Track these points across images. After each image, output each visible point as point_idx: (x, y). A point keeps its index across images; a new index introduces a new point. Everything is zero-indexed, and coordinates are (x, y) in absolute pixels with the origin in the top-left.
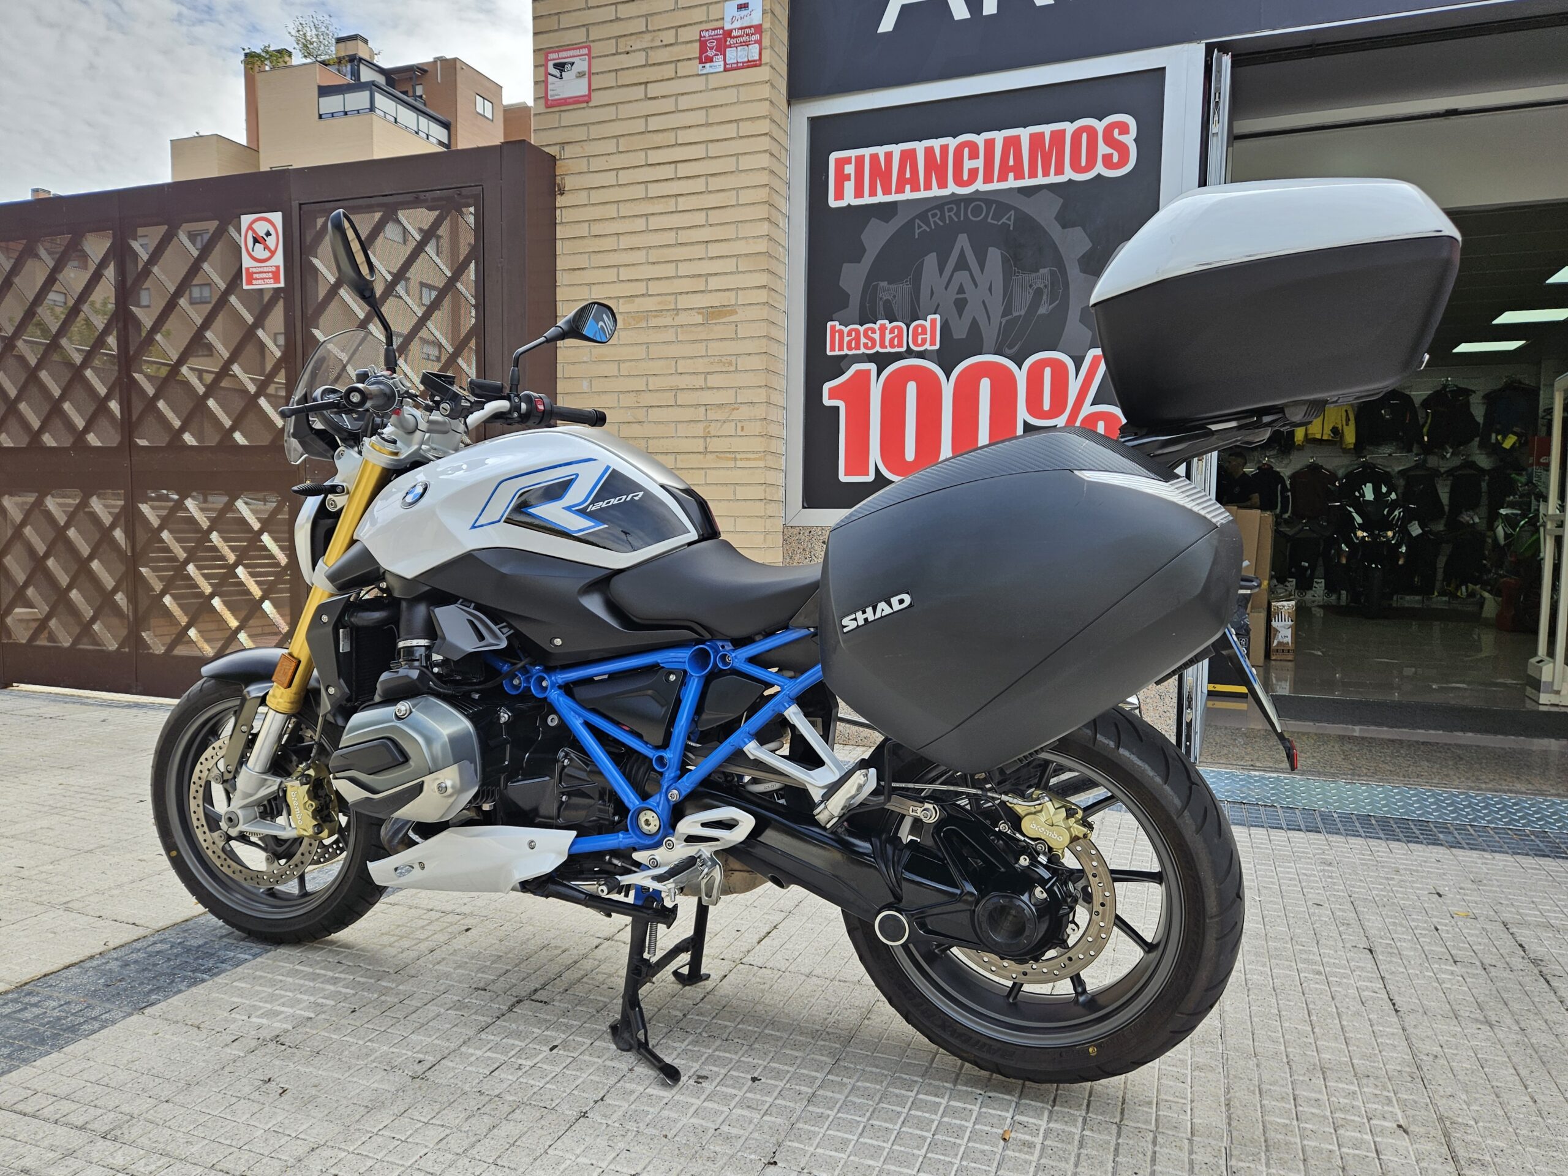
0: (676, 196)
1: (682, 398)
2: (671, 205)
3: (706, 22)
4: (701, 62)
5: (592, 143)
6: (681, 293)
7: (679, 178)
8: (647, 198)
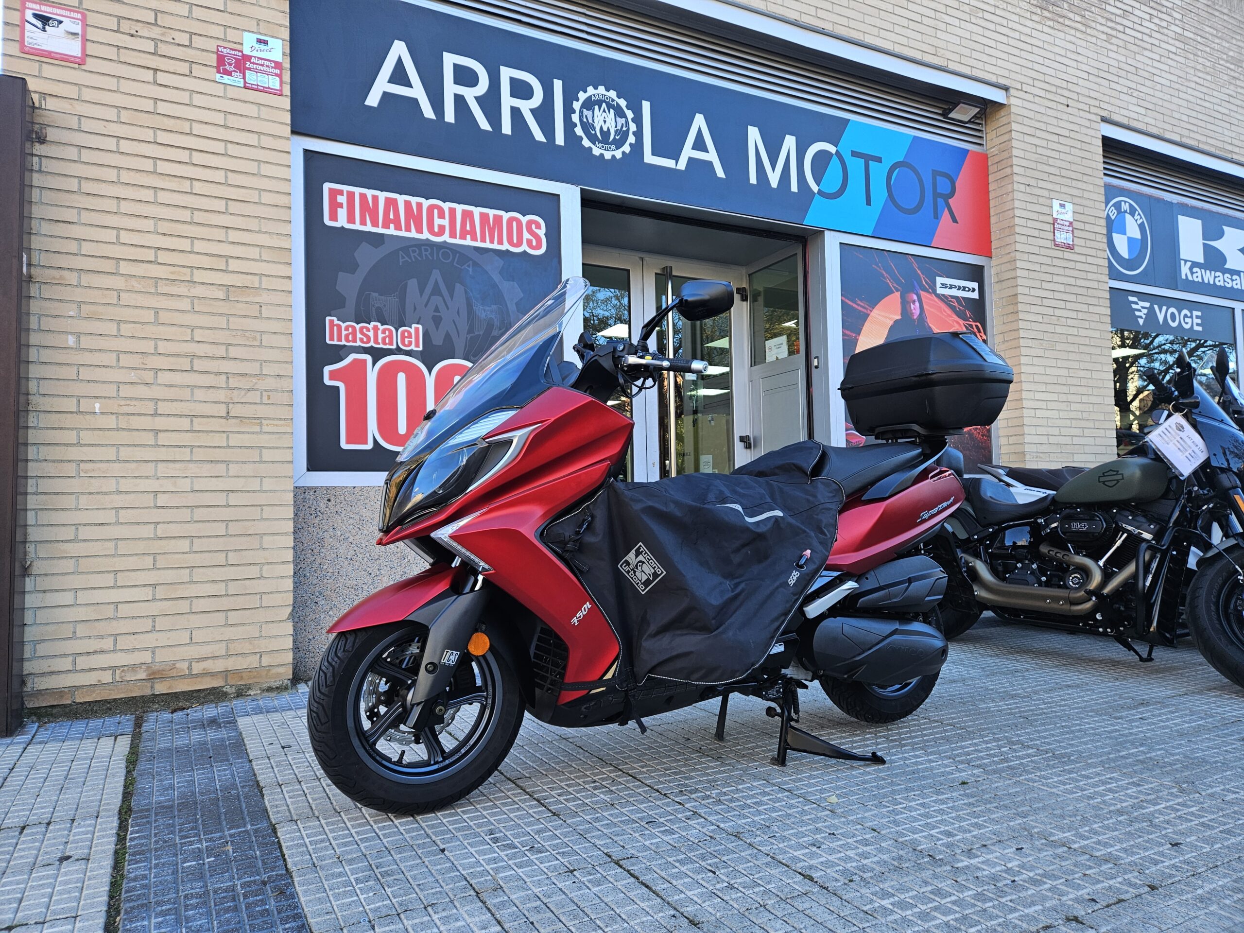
0: (191, 179)
1: (198, 365)
2: (186, 186)
3: (223, 40)
4: (219, 72)
5: (84, 104)
6: (198, 268)
7: (195, 165)
8: (154, 172)
